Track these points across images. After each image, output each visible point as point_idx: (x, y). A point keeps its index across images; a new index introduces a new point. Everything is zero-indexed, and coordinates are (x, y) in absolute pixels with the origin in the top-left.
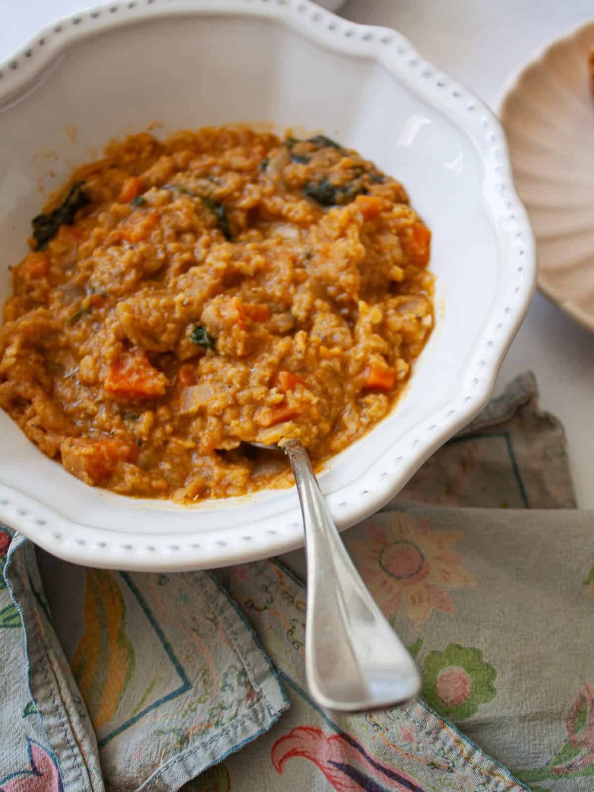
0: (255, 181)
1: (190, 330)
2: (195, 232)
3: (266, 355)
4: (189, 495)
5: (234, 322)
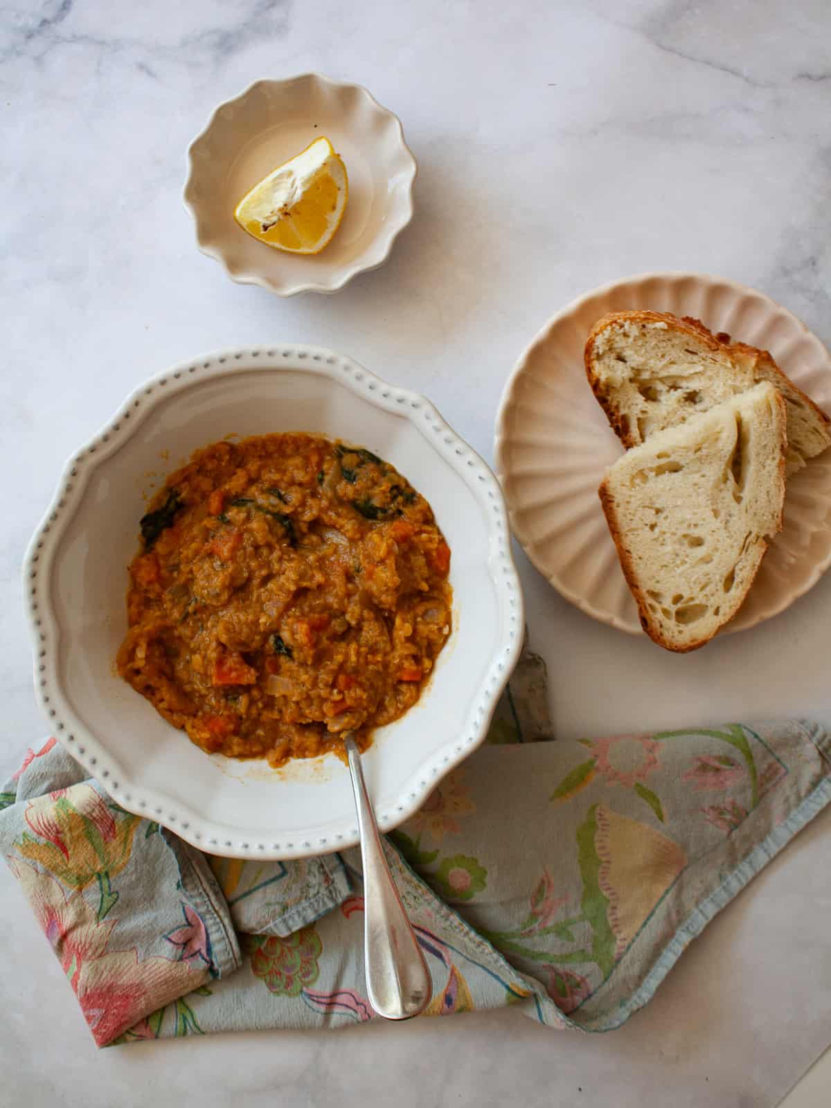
0: (314, 495)
1: (272, 639)
2: (270, 547)
3: (329, 663)
4: (279, 758)
5: (305, 645)
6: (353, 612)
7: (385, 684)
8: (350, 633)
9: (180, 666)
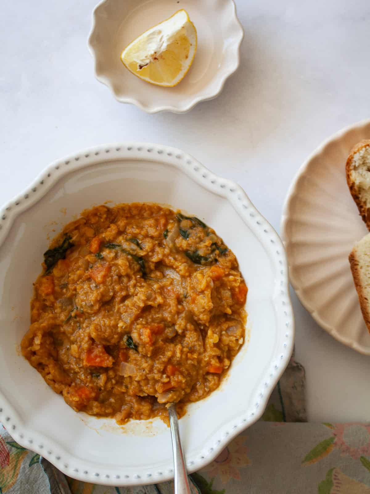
0: (160, 245)
1: (125, 338)
2: (129, 277)
3: (162, 357)
4: (123, 418)
5: (147, 343)
6: (180, 324)
7: (198, 374)
8: (178, 338)
9: (63, 352)
